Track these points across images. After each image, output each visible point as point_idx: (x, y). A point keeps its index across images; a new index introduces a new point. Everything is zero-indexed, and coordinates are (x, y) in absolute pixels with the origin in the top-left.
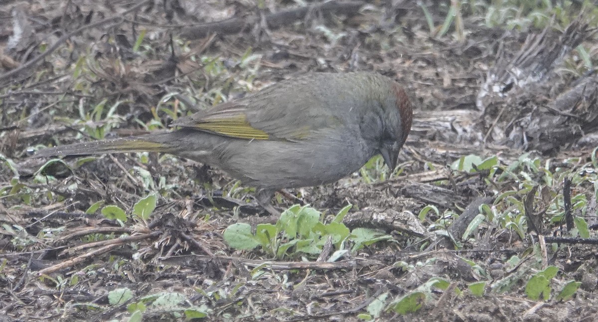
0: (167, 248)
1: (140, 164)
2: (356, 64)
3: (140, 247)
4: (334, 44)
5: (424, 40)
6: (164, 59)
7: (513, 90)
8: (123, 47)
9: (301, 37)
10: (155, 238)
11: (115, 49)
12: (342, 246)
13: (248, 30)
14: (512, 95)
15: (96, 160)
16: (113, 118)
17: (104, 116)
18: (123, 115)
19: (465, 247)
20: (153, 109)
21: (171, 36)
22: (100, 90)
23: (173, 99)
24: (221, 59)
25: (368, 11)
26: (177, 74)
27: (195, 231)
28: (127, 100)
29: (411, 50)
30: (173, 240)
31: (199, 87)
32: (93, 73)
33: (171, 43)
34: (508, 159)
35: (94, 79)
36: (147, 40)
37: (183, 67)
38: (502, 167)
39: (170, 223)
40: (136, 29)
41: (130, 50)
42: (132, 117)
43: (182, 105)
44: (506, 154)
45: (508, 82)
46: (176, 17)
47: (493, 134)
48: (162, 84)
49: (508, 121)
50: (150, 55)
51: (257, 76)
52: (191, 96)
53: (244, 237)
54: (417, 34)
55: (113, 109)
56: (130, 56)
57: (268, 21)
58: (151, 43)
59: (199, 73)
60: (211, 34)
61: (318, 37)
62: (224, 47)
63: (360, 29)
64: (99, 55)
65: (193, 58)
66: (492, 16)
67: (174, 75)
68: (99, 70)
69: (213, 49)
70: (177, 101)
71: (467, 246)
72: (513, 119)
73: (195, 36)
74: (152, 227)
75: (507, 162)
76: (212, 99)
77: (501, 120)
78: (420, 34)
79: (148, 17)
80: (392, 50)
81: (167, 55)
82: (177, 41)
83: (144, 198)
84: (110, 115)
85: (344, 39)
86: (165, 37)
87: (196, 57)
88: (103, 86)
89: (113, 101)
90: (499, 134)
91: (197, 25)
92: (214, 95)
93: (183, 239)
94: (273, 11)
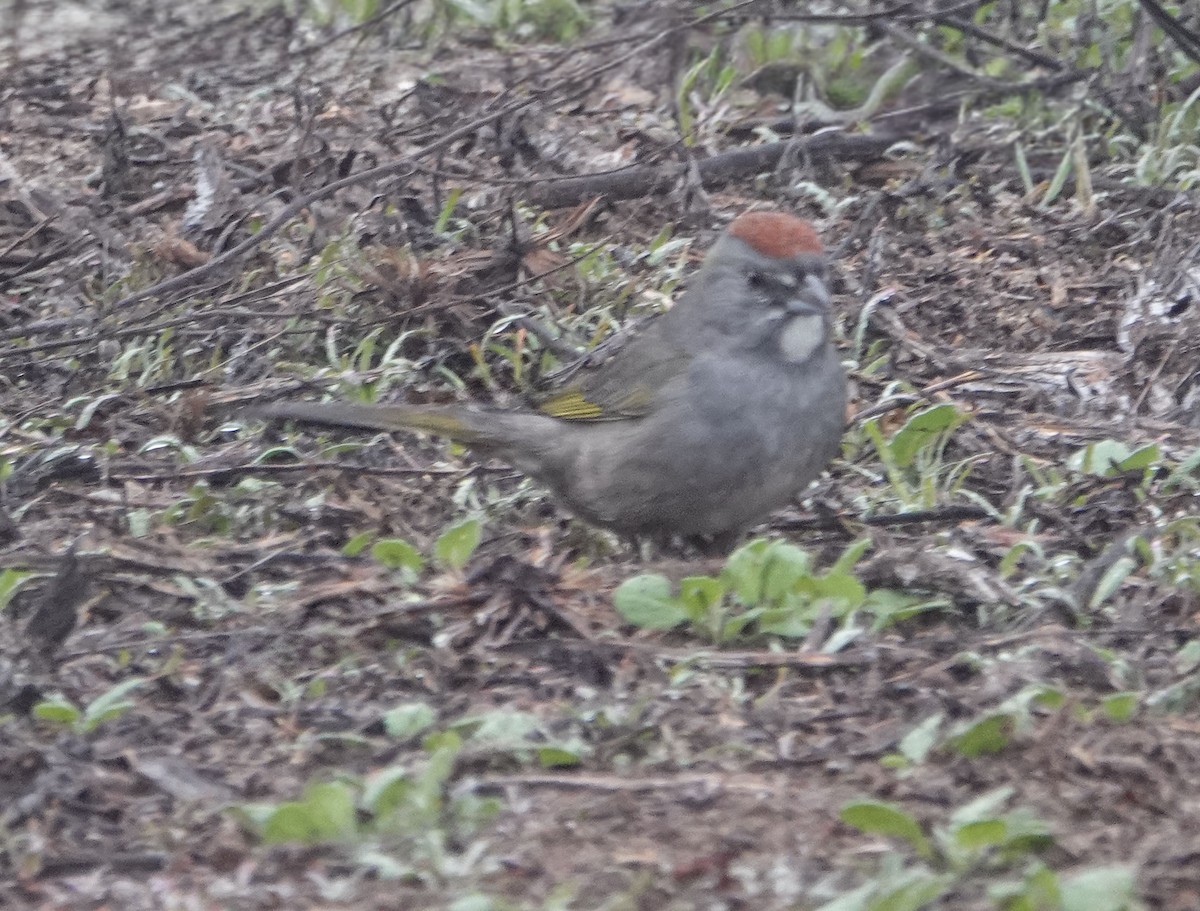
0: (502, 624)
1: (449, 458)
2: (877, 258)
3: (448, 621)
4: (833, 219)
5: (1013, 210)
6: (496, 248)
7: (1190, 312)
8: (413, 223)
9: (769, 204)
10: (477, 604)
11: (399, 228)
12: (850, 620)
13: (663, 190)
14: (1188, 322)
15: (361, 449)
16: (394, 364)
17: (376, 360)
18: (415, 359)
19: (1097, 624)
20: (474, 347)
21: (510, 201)
22: (369, 309)
23: (513, 327)
24: (610, 247)
25: (900, 153)
26: (521, 277)
27: (559, 592)
28: (422, 329)
29: (988, 229)
30: (515, 608)
31: (567, 304)
32: (354, 275)
33: (509, 215)
34: (1181, 449)
35: (357, 287)
36: (462, 211)
37: (534, 263)
38: (1169, 464)
39: (508, 574)
40: (441, 187)
41: (428, 229)
42: (433, 363)
43: (533, 339)
44: (1177, 439)
45: (1181, 296)
46: (519, 165)
47: (1150, 399)
48: (493, 297)
49: (1181, 373)
50: (468, 239)
51: (681, 282)
52: (550, 321)
53: (656, 604)
54: (999, 197)
55: (394, 347)
56: (430, 241)
57: (702, 173)
58: (473, 214)
59: (566, 275)
60: (591, 198)
61: (801, 205)
62: (615, 224)
63: (885, 188)
64: (366, 239)
65: (554, 246)
66: (1149, 163)
67: (515, 279)
68: (367, 269)
69: (594, 227)
70: (522, 333)
71: (1100, 622)
72: (1191, 369)
73: (558, 202)
74: (473, 583)
75: (1179, 455)
76: (592, 327)
77: (1165, 372)
78: (1005, 200)
79: (464, 164)
80: (950, 229)
81: (503, 240)
82: (523, 212)
83: (457, 524)
84: (387, 358)
85: (853, 207)
86: (499, 204)
87: (561, 244)
88: (374, 302)
89: (394, 332)
90: (1163, 399)
91: (563, 181)
92: (595, 319)
93: (535, 606)
94: (713, 152)
